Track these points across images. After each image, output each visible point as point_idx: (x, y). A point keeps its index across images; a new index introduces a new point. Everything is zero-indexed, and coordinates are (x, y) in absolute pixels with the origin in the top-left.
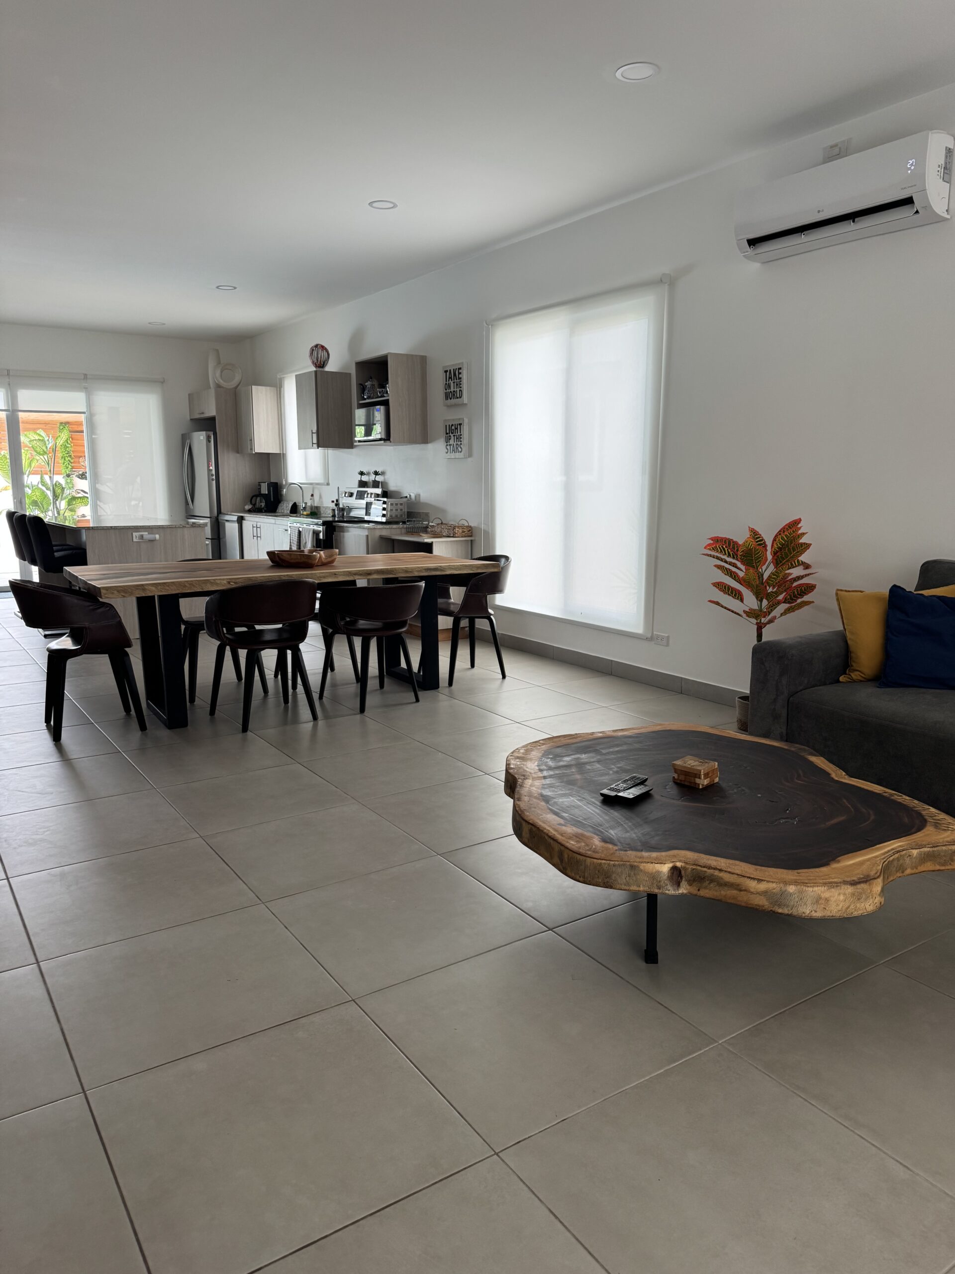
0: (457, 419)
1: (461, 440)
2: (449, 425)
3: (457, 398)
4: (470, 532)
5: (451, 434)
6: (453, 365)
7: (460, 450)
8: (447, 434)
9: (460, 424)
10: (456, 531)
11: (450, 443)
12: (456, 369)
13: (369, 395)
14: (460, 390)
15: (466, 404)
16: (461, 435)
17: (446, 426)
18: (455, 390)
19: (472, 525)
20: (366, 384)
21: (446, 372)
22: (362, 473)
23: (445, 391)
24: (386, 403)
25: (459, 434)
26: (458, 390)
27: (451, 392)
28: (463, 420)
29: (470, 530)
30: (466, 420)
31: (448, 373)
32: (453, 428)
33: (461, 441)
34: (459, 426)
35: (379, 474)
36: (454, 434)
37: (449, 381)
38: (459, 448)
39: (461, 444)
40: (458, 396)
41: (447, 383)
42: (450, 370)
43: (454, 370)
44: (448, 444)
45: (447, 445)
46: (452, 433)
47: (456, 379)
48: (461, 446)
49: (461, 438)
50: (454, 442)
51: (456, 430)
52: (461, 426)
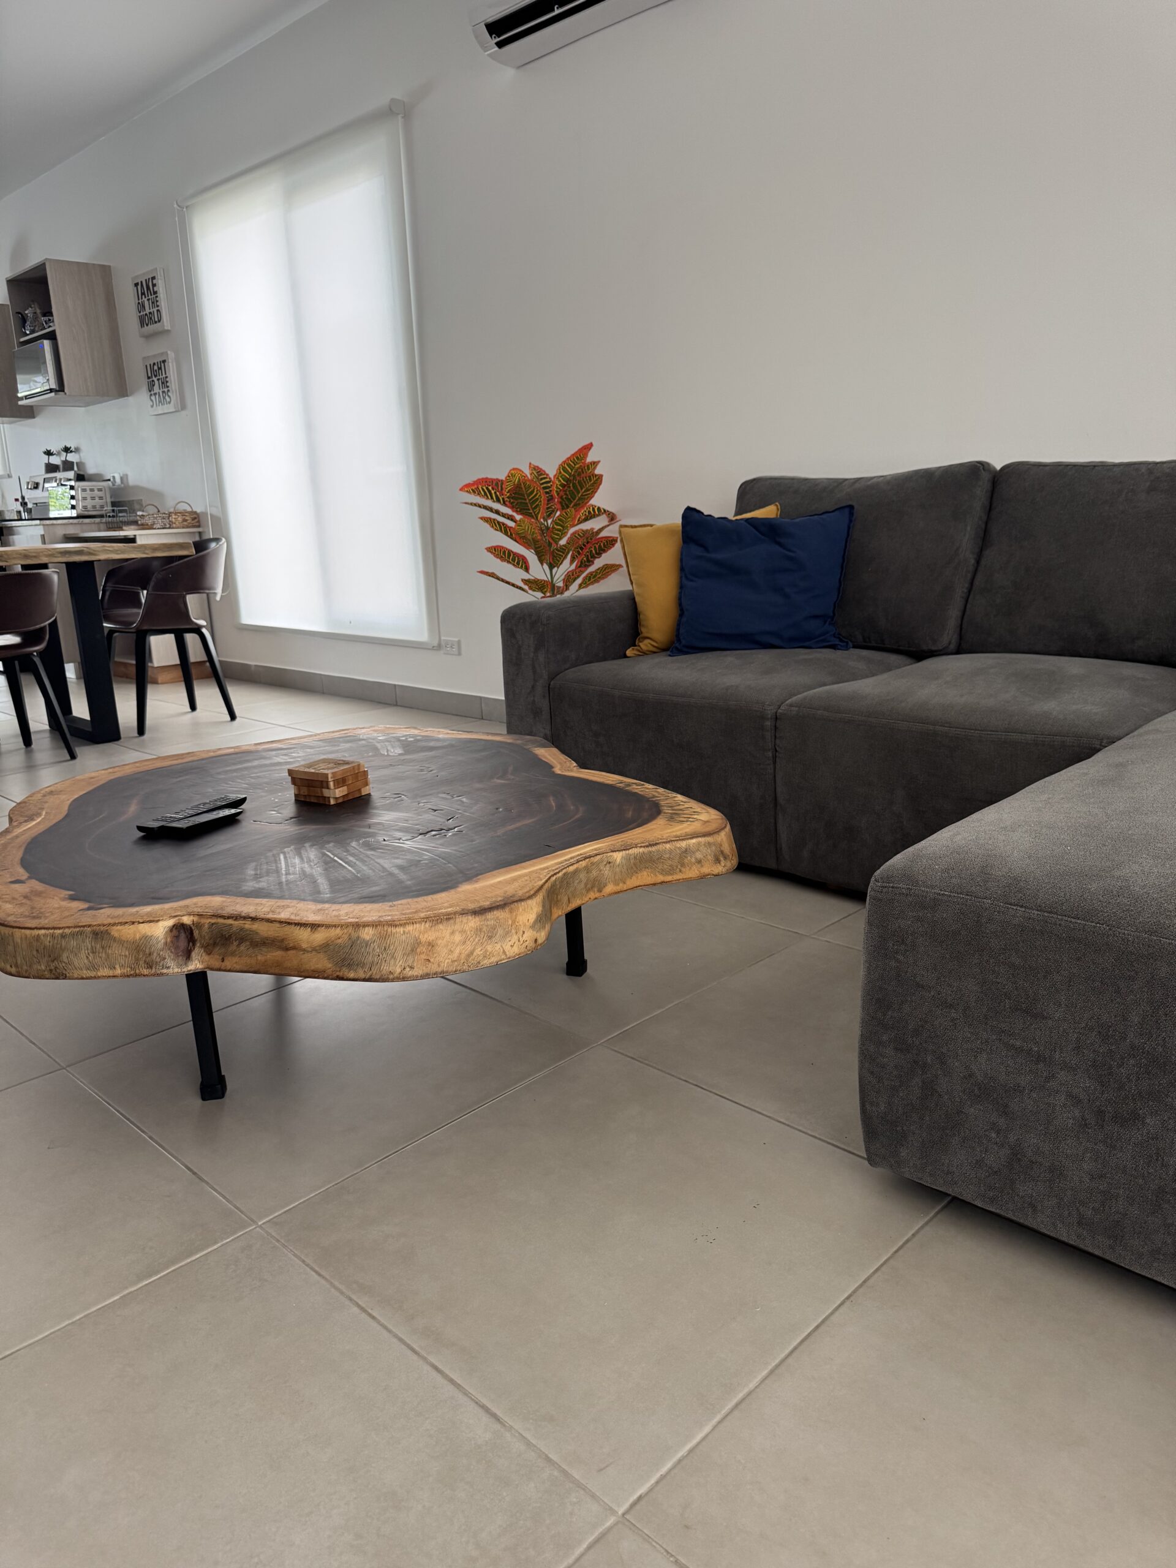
0: (159, 354)
1: (168, 384)
2: (150, 365)
3: (156, 322)
4: (196, 520)
5: (154, 378)
6: (144, 274)
7: (168, 399)
8: (149, 378)
9: (164, 361)
10: (173, 520)
11: (155, 392)
12: (149, 279)
13: (32, 328)
14: (158, 311)
15: (168, 331)
16: (166, 377)
17: (146, 366)
18: (151, 310)
19: (198, 511)
20: (26, 312)
21: (136, 285)
22: (49, 453)
23: (139, 314)
24: (52, 336)
25: (164, 376)
26: (155, 310)
27: (146, 314)
28: (167, 354)
29: (195, 518)
30: (171, 355)
31: (139, 287)
32: (156, 368)
33: (168, 387)
34: (162, 364)
35: (71, 452)
36: (158, 377)
37: (142, 298)
38: (167, 397)
39: (168, 391)
40: (156, 320)
41: (140, 301)
42: (141, 282)
43: (146, 280)
44: (152, 393)
45: (151, 395)
46: (156, 376)
47: (151, 295)
48: (169, 394)
49: (167, 382)
50: (160, 389)
51: (160, 371)
52: (166, 364)
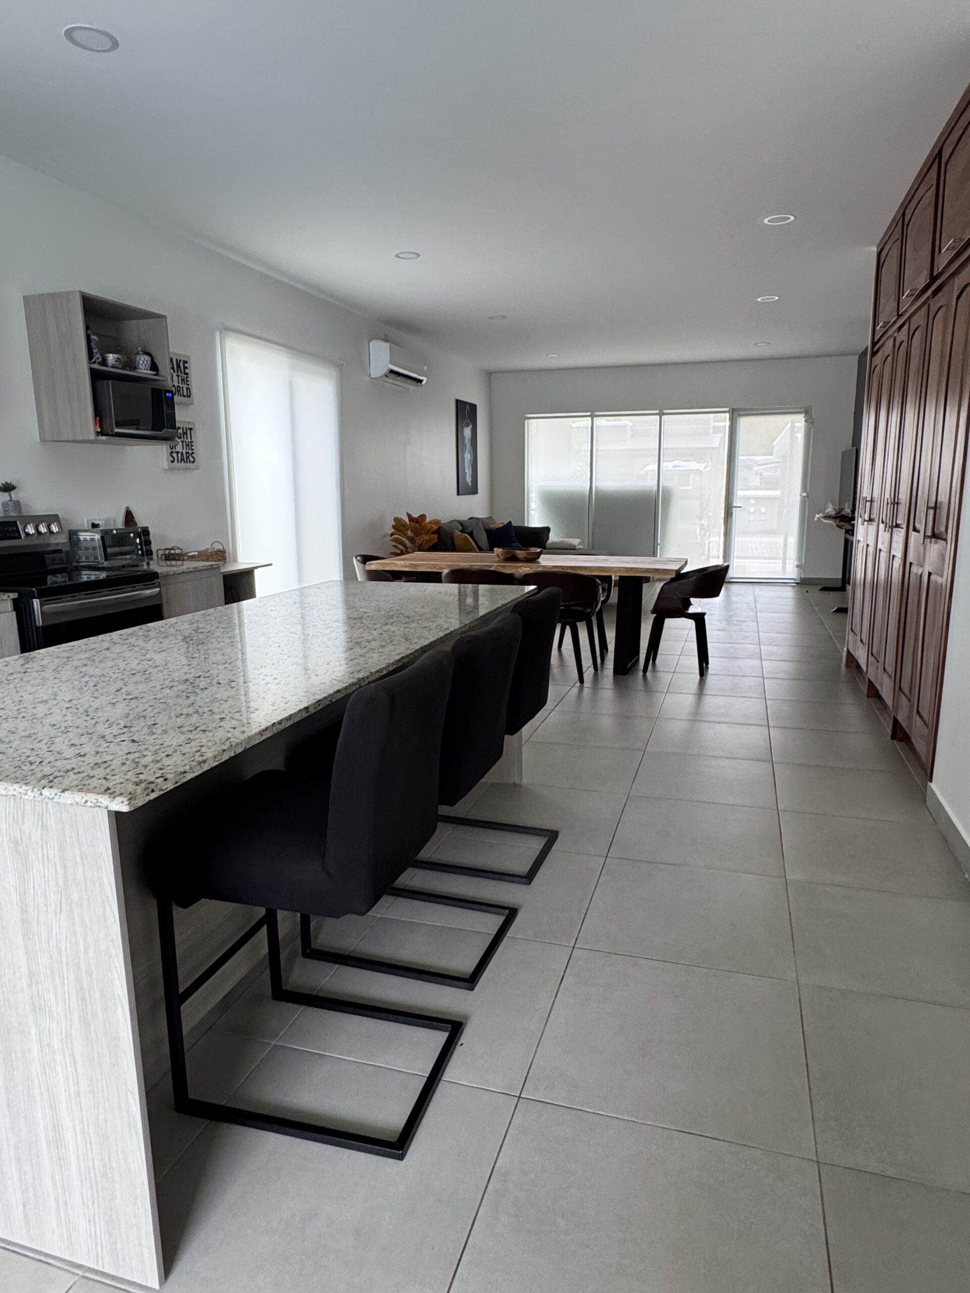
0: (186, 422)
6: (179, 354)
7: (192, 459)
9: (191, 429)
11: (177, 450)
12: (183, 360)
14: (187, 388)
16: (192, 442)
18: (180, 385)
25: (189, 439)
28: (194, 425)
32: (180, 431)
33: (193, 450)
34: (188, 431)
36: (182, 440)
39: (193, 453)
40: (185, 394)
42: (173, 359)
43: (177, 359)
44: (174, 450)
45: (172, 452)
46: (180, 438)
47: (182, 373)
49: (192, 446)
50: (183, 449)
51: (185, 436)
52: (192, 431)
